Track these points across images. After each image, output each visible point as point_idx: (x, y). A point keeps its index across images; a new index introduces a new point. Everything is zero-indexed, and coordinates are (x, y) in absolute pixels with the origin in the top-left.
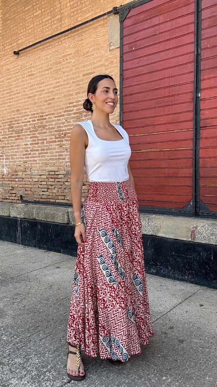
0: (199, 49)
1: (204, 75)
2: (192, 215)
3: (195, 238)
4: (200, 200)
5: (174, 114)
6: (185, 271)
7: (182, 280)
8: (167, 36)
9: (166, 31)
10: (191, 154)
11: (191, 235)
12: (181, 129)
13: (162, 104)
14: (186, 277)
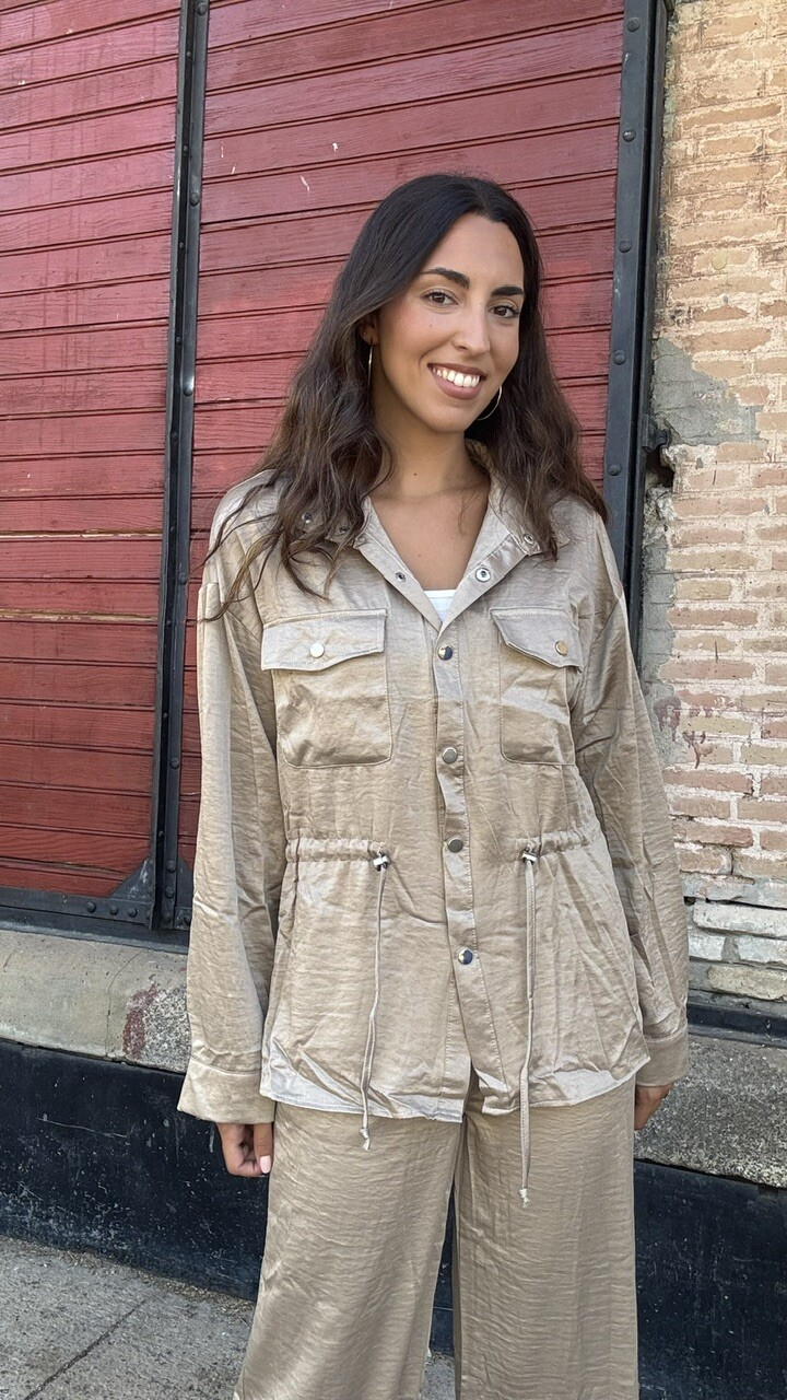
0: (195, 180)
1: (212, 298)
2: (142, 930)
3: (143, 1047)
4: (181, 862)
5: (85, 455)
6: (93, 1205)
7: (79, 1247)
8: (63, 100)
9: (59, 80)
10: (151, 650)
11: (128, 1030)
12: (109, 528)
13: (33, 409)
14: (95, 1233)
